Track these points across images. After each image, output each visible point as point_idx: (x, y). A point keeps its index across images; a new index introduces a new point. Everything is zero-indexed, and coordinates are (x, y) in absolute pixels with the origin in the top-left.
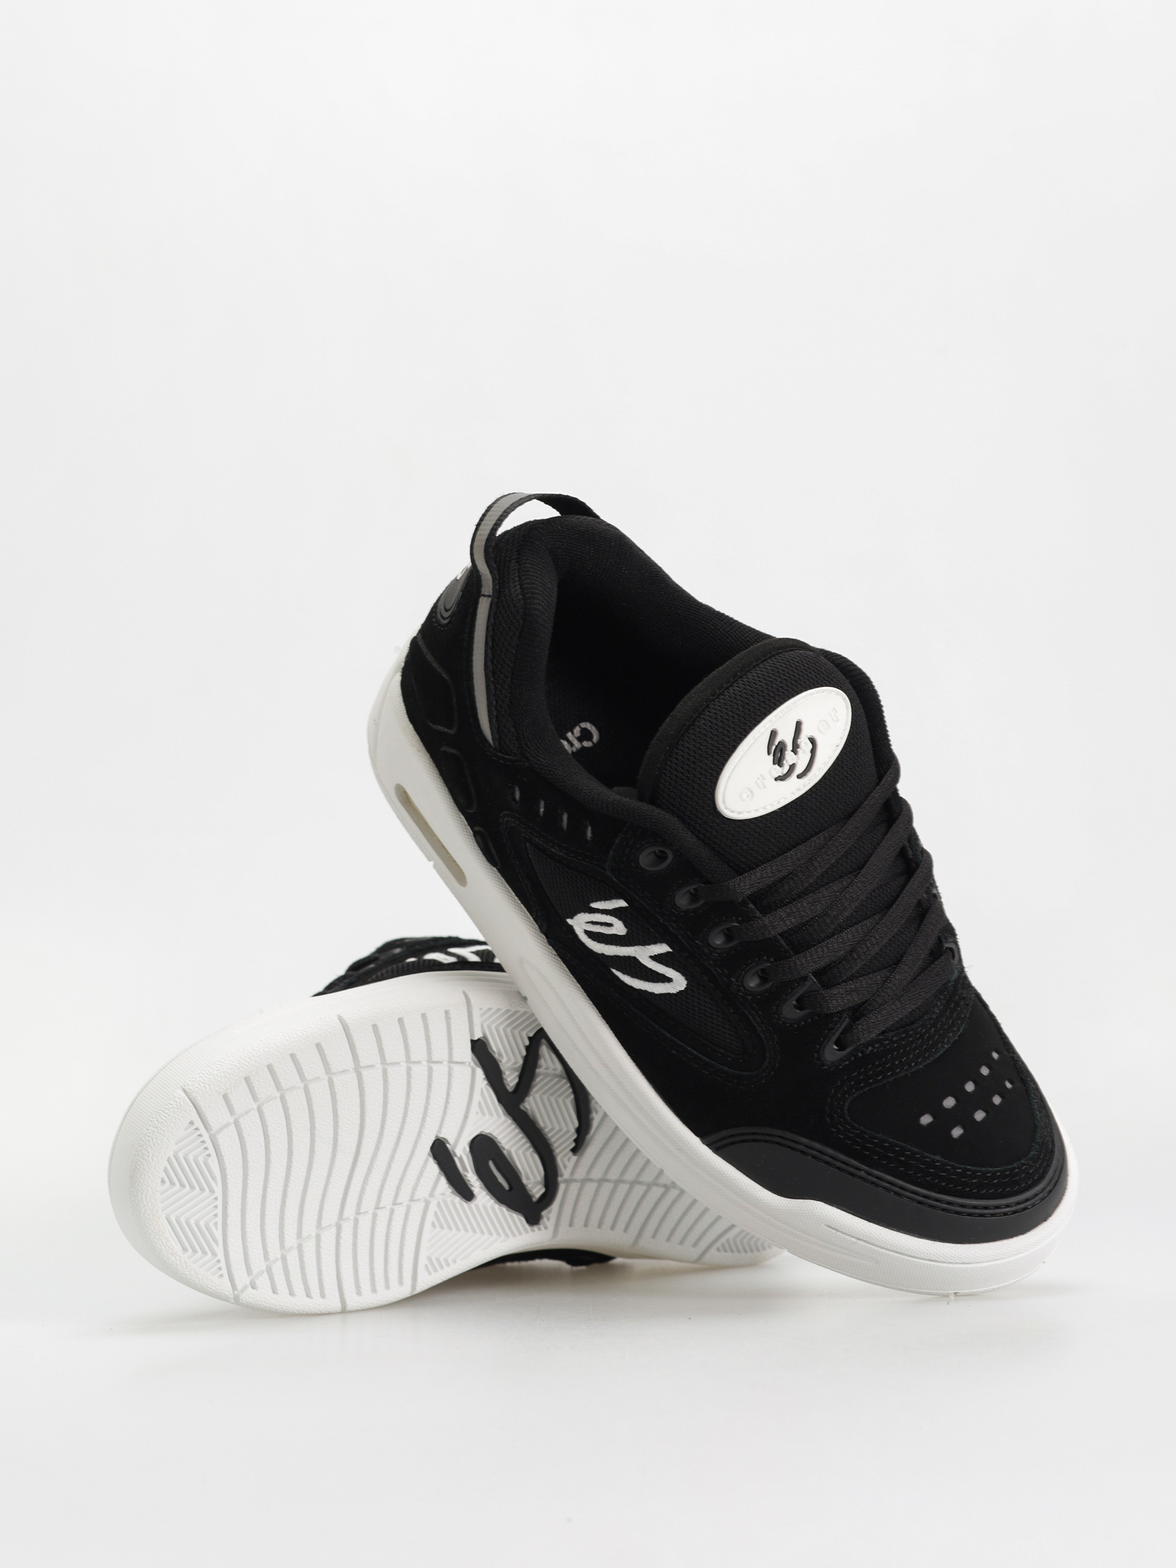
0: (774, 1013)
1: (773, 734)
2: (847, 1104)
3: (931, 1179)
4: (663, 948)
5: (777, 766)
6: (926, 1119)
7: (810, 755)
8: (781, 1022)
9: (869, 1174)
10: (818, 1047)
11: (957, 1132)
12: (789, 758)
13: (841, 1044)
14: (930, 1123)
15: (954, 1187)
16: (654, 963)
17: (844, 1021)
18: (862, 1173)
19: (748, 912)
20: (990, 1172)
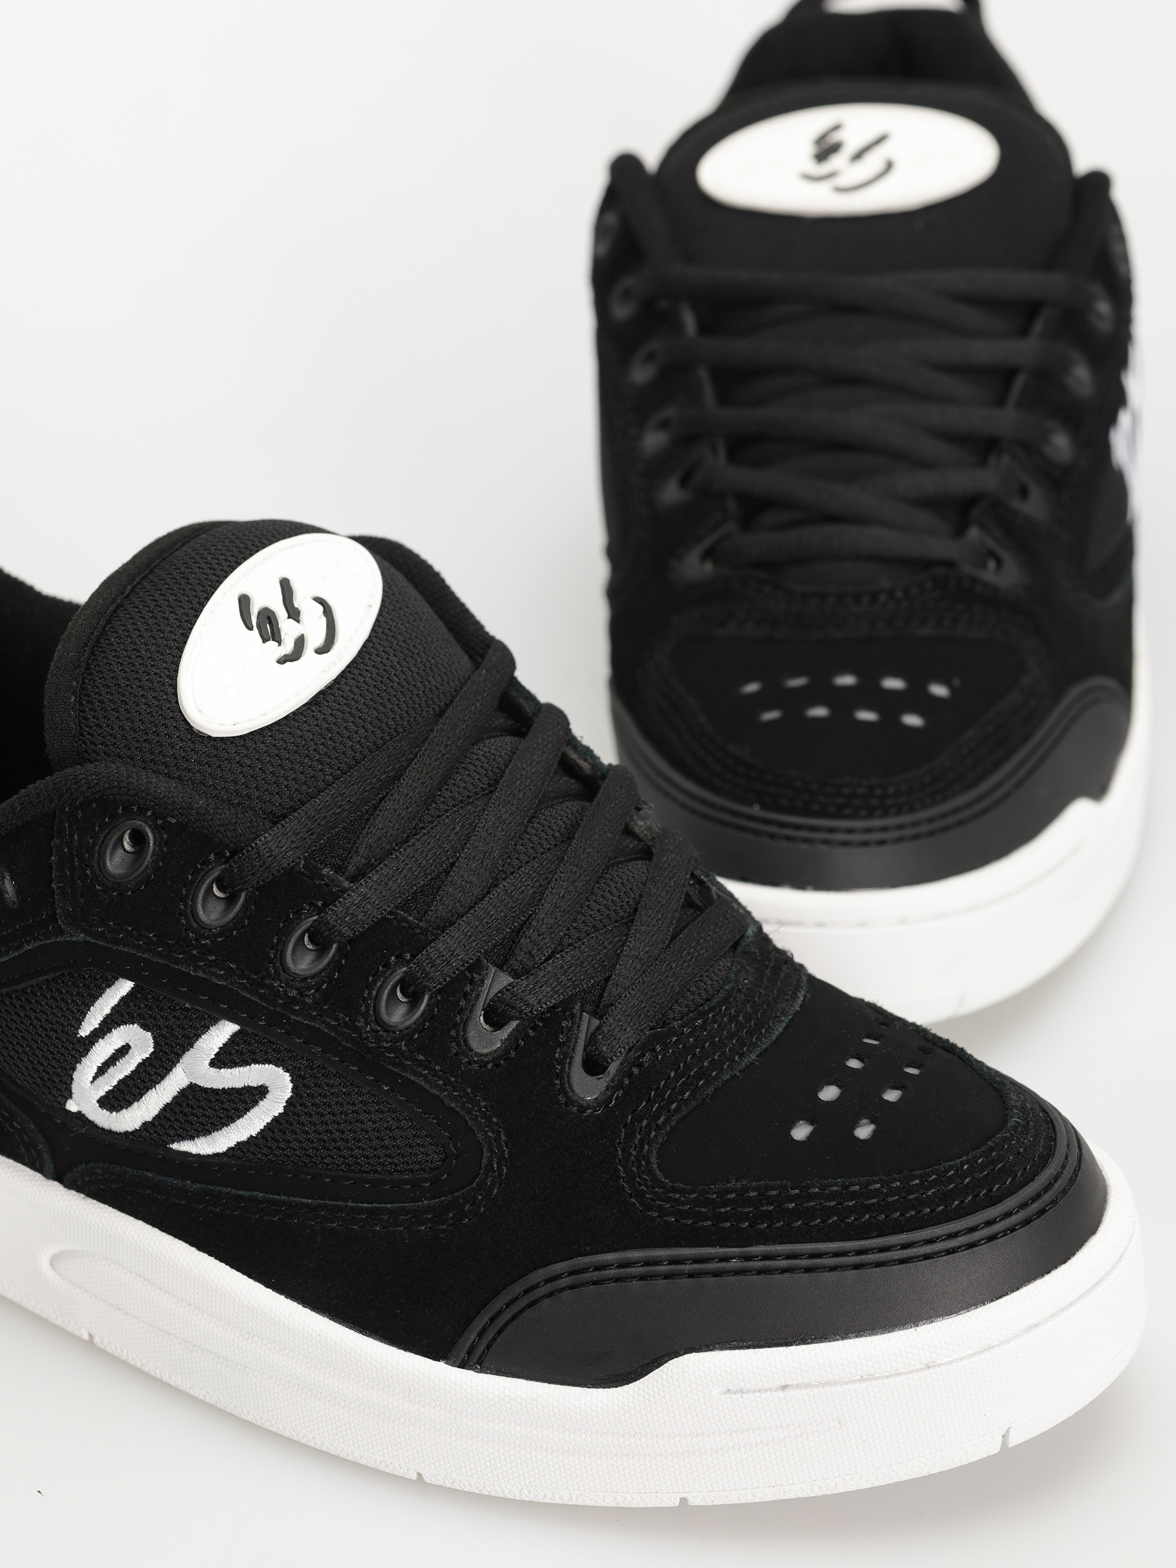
0: (456, 1054)
1: (244, 602)
2: (653, 1159)
3: (856, 1219)
4: (222, 1032)
5: (272, 644)
6: (801, 1132)
7: (324, 620)
8: (476, 1067)
9: (748, 1258)
10: (557, 1082)
11: (864, 1132)
12: (289, 629)
13: (594, 1066)
14: (812, 1132)
15: (902, 1215)
16: (224, 1072)
17: (581, 1019)
18: (734, 1264)
19: (327, 885)
20: (951, 1168)
